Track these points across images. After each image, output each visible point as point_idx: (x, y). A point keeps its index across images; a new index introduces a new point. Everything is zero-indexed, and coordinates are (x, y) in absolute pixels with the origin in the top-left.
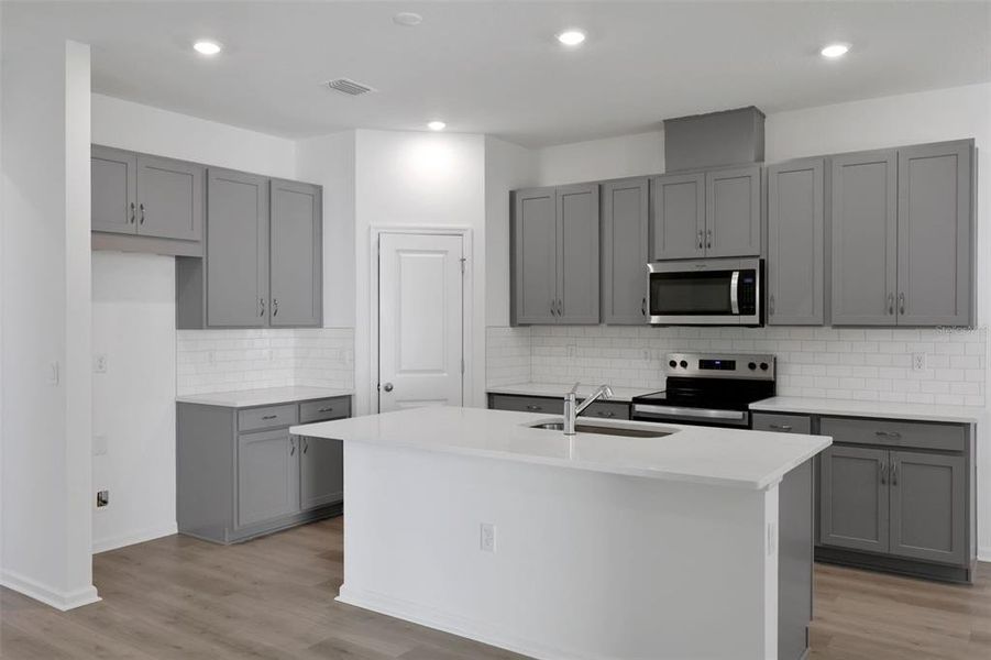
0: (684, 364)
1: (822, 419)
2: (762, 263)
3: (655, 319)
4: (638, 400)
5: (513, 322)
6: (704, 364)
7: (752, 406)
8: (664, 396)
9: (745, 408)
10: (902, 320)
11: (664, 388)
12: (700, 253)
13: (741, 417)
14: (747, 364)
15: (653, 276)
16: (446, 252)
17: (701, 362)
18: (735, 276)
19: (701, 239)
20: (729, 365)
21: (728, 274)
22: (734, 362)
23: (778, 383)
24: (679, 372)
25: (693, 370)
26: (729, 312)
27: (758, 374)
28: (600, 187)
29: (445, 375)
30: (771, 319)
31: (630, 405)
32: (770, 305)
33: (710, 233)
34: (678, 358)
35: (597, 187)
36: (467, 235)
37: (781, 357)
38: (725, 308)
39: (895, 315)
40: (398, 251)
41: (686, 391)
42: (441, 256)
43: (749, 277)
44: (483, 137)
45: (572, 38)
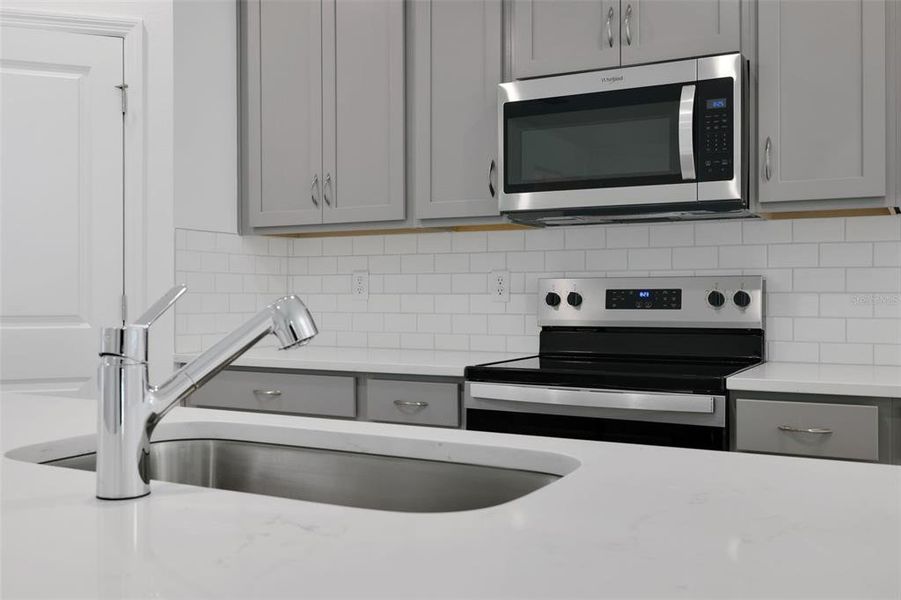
0: (575, 300)
2: (745, 68)
3: (525, 201)
4: (477, 373)
5: (243, 227)
6: (617, 299)
7: (734, 382)
8: (535, 364)
9: (718, 388)
11: (536, 350)
12: (611, 56)
13: (709, 409)
14: (706, 295)
15: (511, 110)
16: (85, 70)
17: (610, 294)
18: (686, 96)
19: (610, 28)
20: (669, 299)
21: (672, 93)
22: (678, 292)
23: (768, 337)
24: (566, 316)
25: (593, 313)
26: (676, 178)
27: (729, 316)
29: (86, 326)
31: (459, 383)
32: (765, 159)
33: (629, 14)
34: (563, 289)
36: (134, 37)
38: (665, 168)
42: (76, 76)
43: (718, 96)
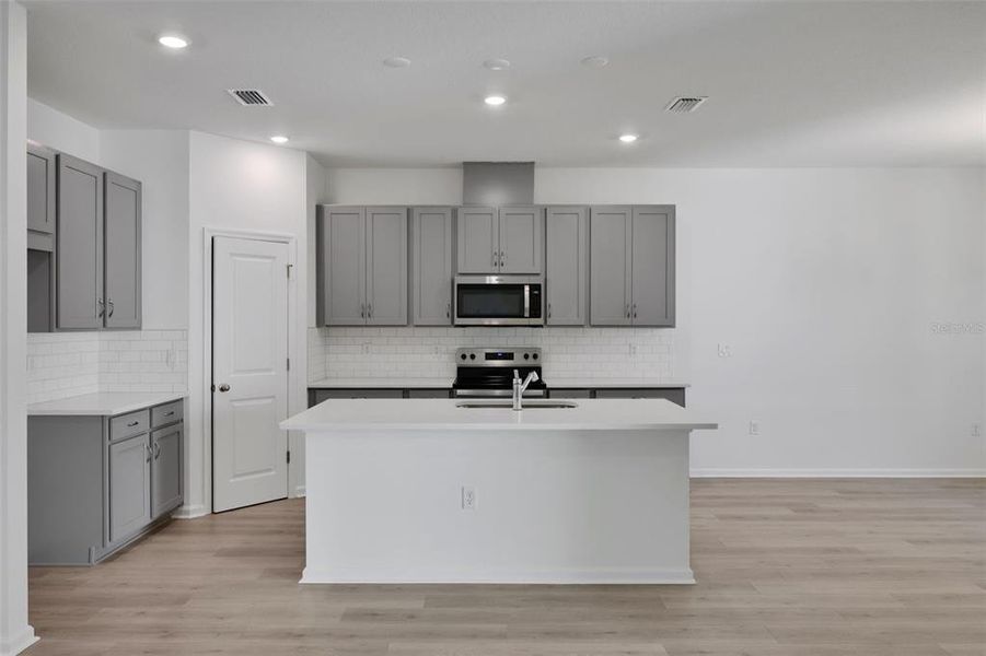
0: (473, 357)
1: (597, 392)
2: (545, 279)
3: (459, 321)
5: (319, 324)
6: (490, 356)
10: (635, 322)
12: (496, 270)
14: (523, 355)
15: (460, 286)
16: (274, 258)
17: (487, 354)
18: (527, 288)
19: (496, 259)
20: (509, 356)
21: (521, 287)
22: (513, 354)
24: (468, 362)
25: (479, 362)
26: (523, 316)
27: (530, 362)
28: (408, 210)
30: (550, 321)
31: (451, 390)
32: (550, 311)
33: (503, 254)
35: (405, 210)
36: (292, 243)
37: (545, 349)
38: (520, 312)
39: (631, 319)
40: (232, 254)
41: (497, 378)
42: (270, 261)
43: (537, 290)
44: (305, 154)
45: (495, 101)
